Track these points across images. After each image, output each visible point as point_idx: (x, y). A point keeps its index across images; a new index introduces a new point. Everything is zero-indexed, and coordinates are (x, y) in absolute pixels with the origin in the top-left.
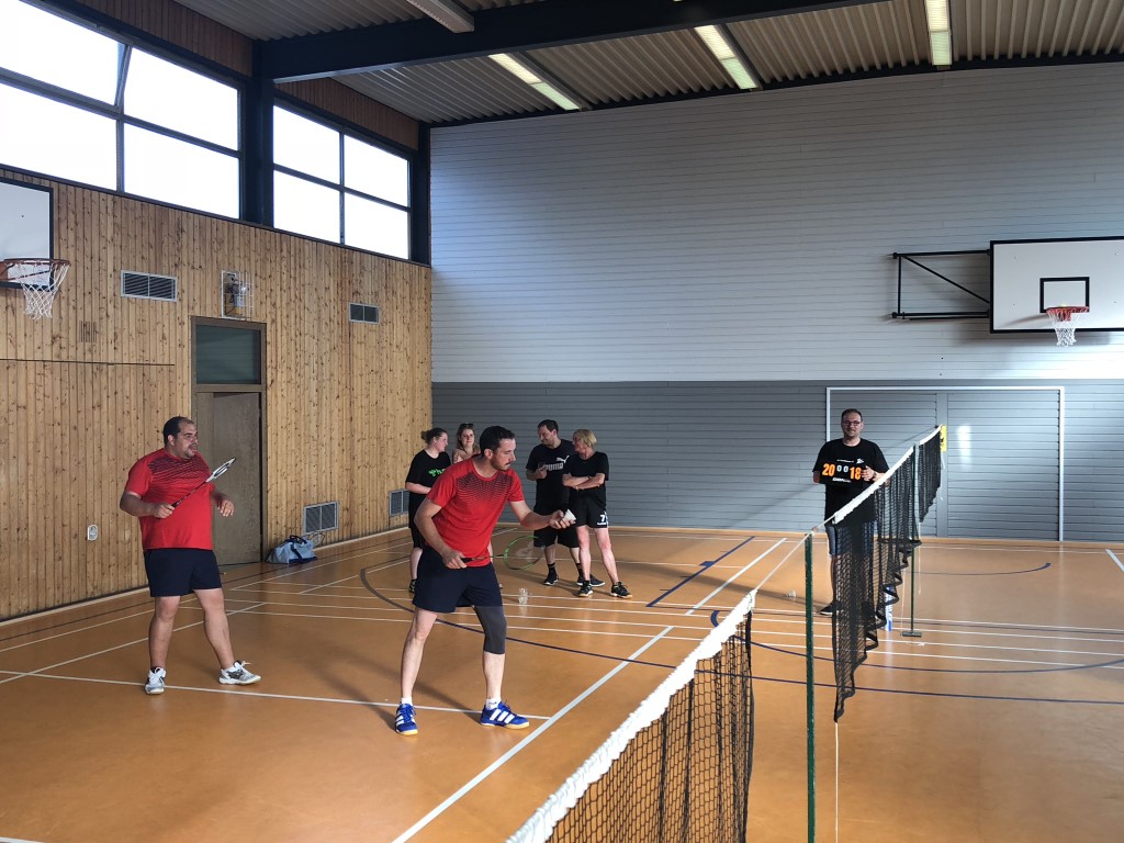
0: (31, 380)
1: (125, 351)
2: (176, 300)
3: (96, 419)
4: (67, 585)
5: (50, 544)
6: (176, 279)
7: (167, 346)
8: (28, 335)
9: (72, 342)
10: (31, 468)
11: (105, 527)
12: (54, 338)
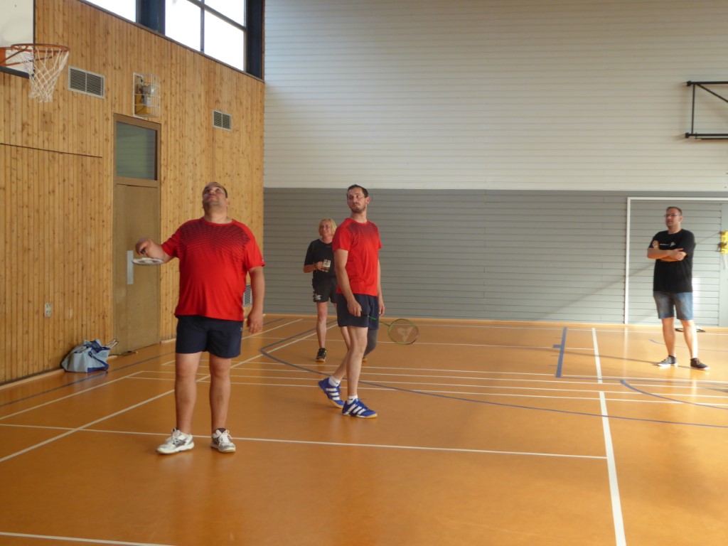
0: (8, 164)
1: (71, 142)
2: (104, 97)
3: (51, 204)
4: (31, 358)
5: (20, 319)
6: (104, 77)
7: (97, 140)
8: (6, 120)
9: (36, 131)
10: (8, 246)
11: (57, 305)
12: (23, 125)
